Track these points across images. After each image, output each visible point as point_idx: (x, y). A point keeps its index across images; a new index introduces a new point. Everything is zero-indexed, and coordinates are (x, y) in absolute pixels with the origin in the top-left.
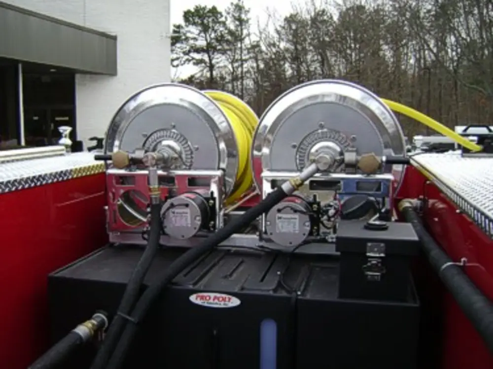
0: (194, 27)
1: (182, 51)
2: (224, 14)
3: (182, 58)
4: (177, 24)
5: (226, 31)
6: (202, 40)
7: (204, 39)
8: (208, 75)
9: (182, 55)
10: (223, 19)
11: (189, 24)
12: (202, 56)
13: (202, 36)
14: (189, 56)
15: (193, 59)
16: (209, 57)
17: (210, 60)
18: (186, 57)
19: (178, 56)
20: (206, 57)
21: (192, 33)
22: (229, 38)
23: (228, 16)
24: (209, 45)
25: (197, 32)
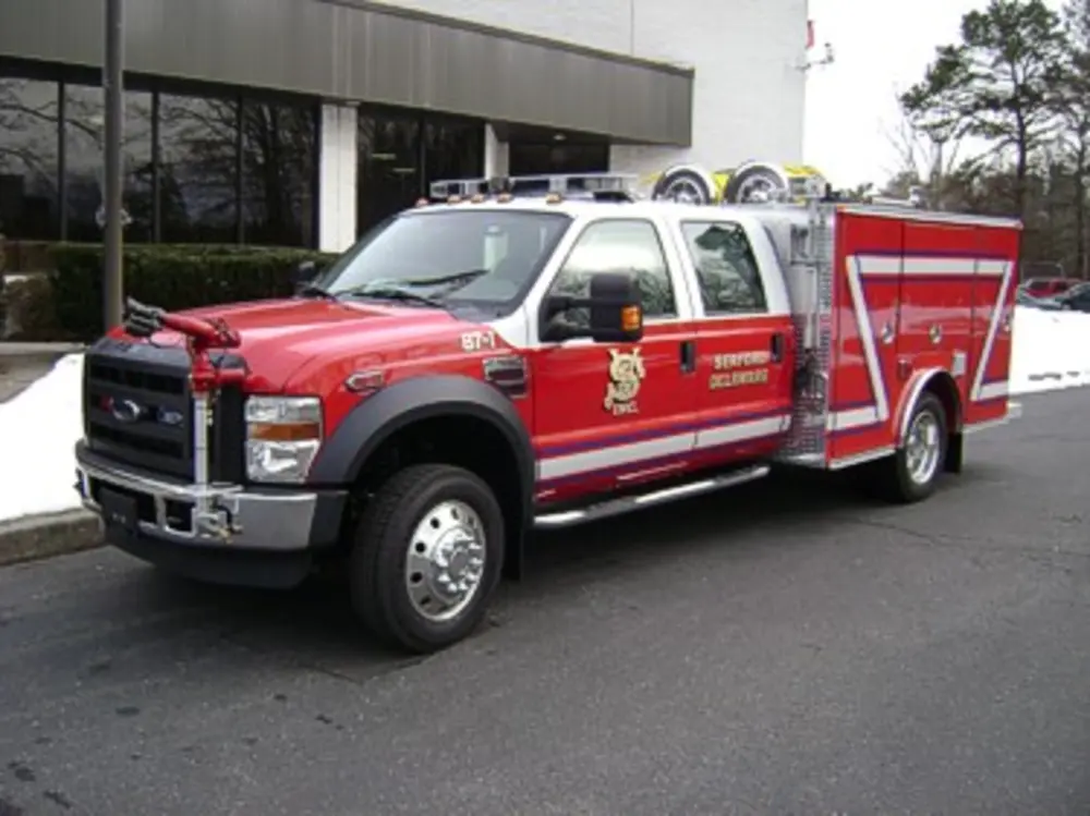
0: (985, 49)
1: (957, 106)
2: (1061, 15)
3: (957, 121)
4: (945, 44)
5: (1070, 58)
6: (1005, 80)
7: (1009, 77)
8: (1015, 159)
9: (955, 115)
10: (1060, 28)
11: (974, 44)
12: (1006, 116)
13: (1005, 73)
14: (975, 118)
15: (983, 123)
16: (1020, 118)
17: (1022, 127)
18: (967, 120)
19: (946, 117)
20: (1012, 118)
21: (980, 64)
22: (1077, 72)
23: (1071, 21)
24: (1023, 89)
25: (991, 60)
